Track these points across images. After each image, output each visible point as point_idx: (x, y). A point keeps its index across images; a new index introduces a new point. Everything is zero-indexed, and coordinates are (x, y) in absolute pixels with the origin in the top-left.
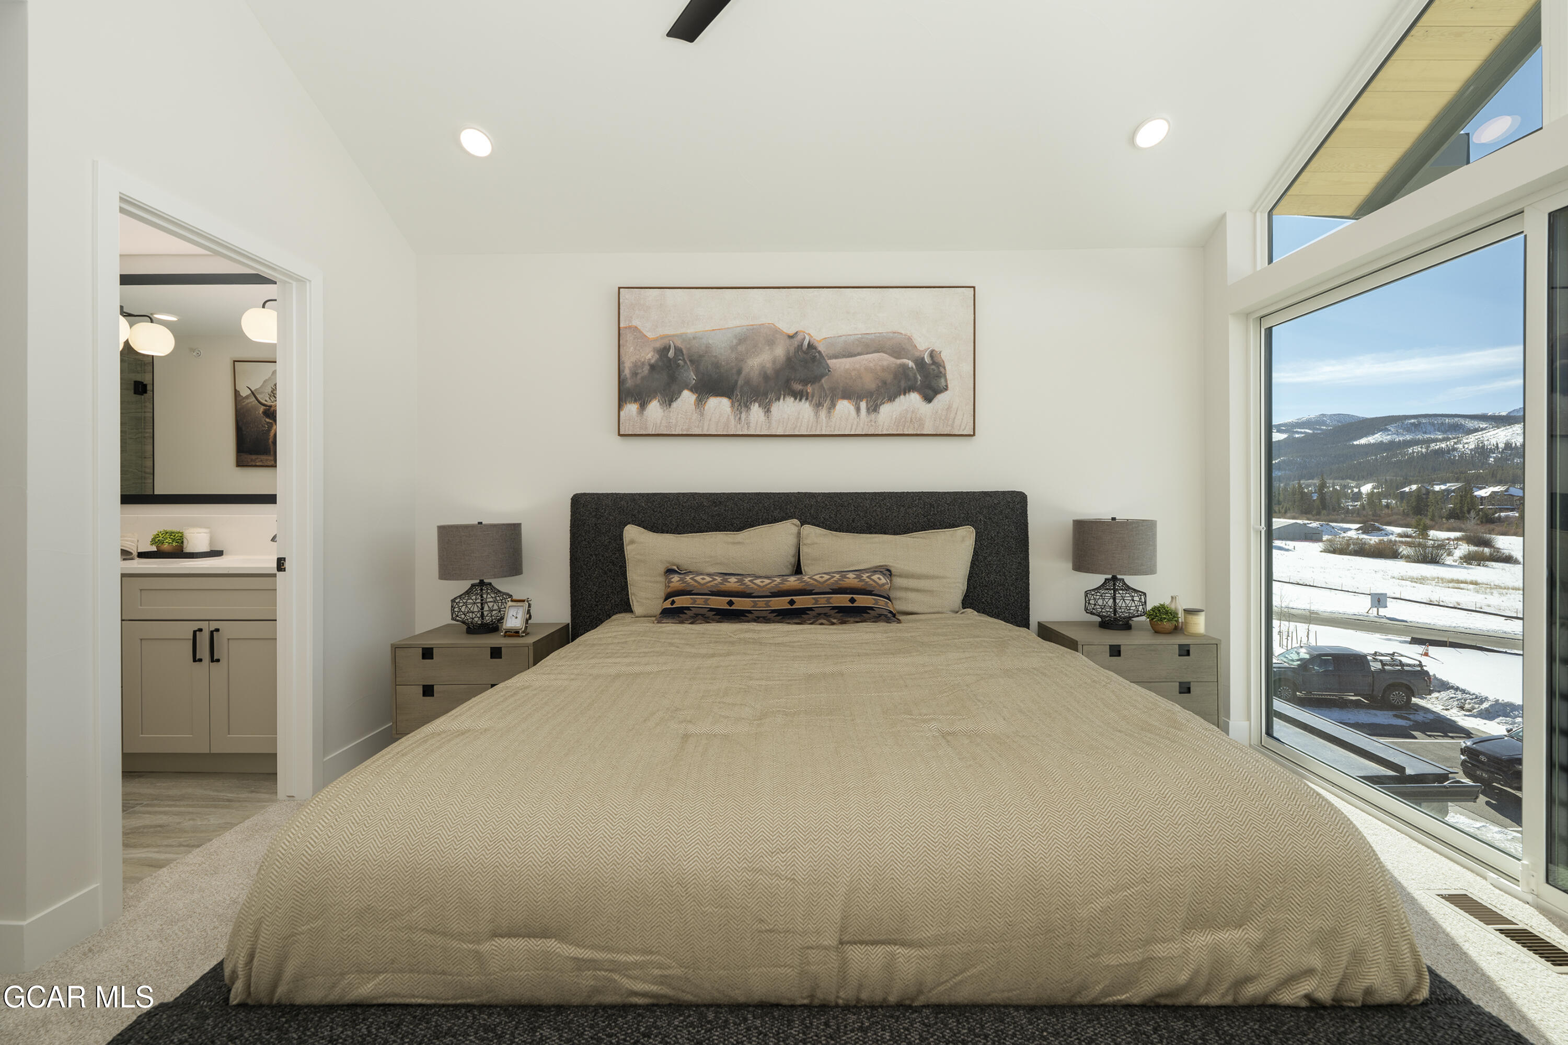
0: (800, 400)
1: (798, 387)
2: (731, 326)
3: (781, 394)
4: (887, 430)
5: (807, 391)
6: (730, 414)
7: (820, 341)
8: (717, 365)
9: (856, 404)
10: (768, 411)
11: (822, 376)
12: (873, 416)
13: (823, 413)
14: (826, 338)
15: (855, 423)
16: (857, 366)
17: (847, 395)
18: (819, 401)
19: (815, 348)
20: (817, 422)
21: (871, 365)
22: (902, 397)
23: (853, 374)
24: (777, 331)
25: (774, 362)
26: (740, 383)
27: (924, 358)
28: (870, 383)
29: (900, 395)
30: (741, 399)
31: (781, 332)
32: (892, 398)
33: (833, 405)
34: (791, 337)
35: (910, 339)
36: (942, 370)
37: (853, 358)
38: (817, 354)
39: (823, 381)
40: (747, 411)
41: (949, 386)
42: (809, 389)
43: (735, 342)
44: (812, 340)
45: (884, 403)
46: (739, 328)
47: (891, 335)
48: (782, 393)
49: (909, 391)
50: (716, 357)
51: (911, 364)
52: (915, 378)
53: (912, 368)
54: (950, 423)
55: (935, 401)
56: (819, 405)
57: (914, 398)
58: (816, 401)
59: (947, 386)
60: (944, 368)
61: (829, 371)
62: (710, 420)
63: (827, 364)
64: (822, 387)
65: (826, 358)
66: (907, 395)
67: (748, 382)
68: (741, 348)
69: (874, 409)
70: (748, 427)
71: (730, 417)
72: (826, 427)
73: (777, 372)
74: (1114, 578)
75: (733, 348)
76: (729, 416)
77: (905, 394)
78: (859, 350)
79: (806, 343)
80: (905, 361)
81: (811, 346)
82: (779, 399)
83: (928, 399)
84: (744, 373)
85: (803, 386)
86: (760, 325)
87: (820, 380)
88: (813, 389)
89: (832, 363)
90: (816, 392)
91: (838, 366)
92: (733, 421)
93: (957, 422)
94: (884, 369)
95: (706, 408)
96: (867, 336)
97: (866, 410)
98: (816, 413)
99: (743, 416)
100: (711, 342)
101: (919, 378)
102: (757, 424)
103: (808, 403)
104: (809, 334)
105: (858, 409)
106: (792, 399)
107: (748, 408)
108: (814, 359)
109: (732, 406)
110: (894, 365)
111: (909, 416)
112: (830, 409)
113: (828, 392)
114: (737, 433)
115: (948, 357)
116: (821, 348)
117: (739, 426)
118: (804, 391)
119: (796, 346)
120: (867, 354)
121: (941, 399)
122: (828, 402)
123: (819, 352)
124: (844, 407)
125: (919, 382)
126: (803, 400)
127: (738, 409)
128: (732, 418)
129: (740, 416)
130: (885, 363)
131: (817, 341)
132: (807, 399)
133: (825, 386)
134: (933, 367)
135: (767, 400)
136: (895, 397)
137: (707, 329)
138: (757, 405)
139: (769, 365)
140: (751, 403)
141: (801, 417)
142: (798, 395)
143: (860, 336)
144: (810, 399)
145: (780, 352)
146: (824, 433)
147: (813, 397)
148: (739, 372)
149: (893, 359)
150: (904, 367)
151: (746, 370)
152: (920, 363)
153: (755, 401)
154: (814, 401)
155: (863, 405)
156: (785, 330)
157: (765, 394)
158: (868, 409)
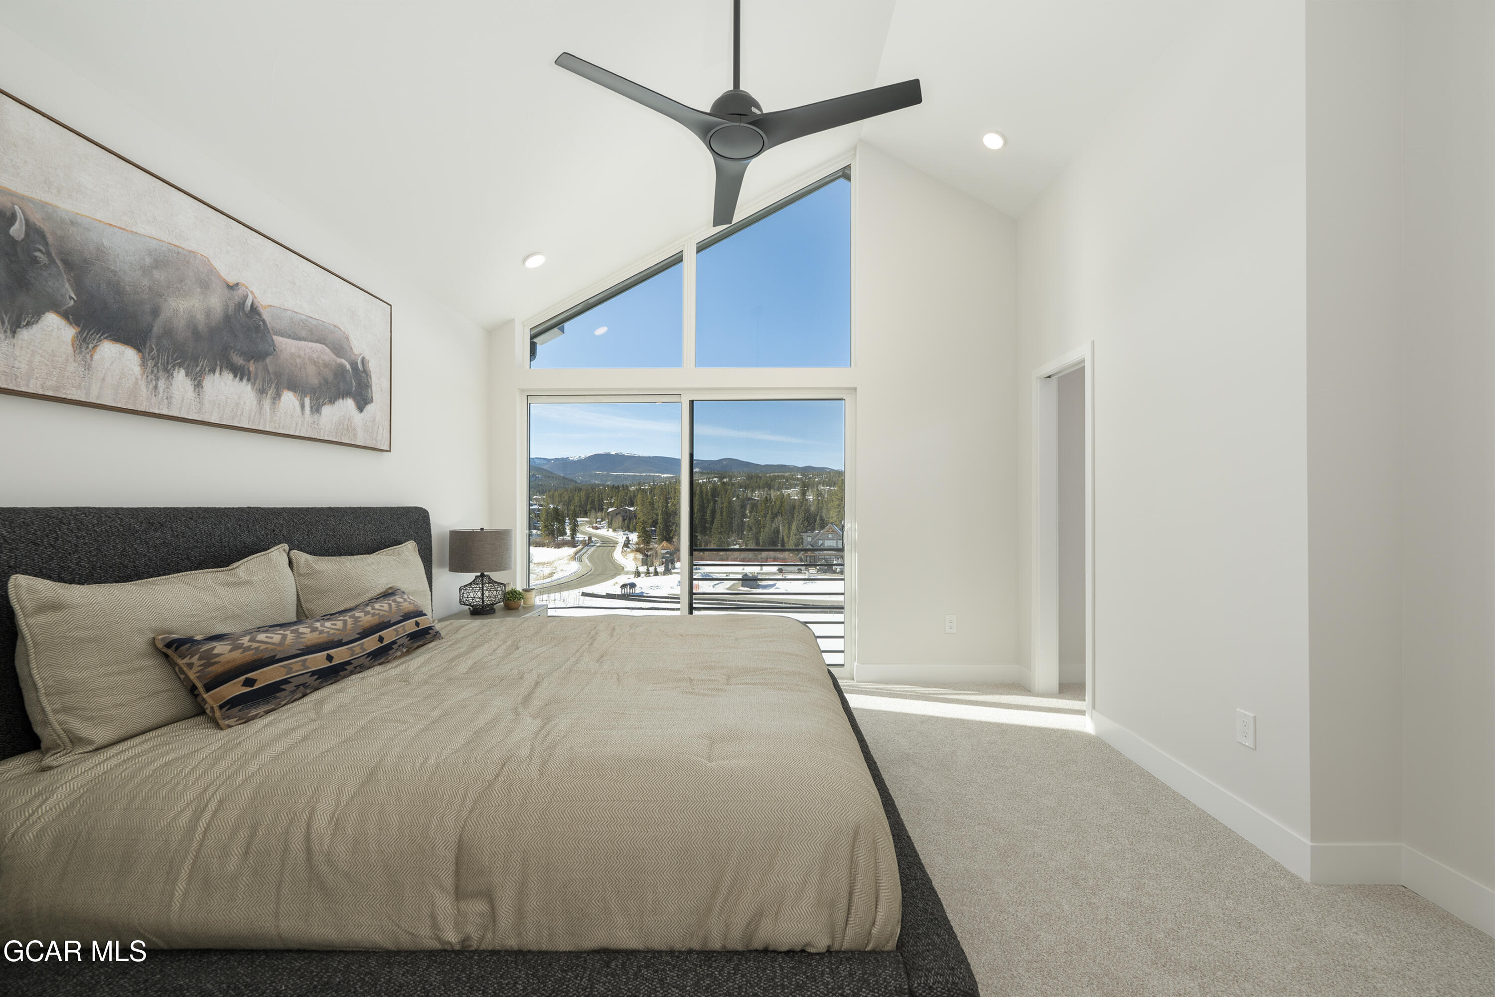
0: (241, 379)
1: (239, 360)
2: (142, 231)
3: (216, 364)
4: (328, 436)
5: (248, 369)
6: (139, 377)
7: (265, 307)
8: (116, 288)
9: (301, 399)
10: (198, 385)
11: (267, 354)
12: (316, 416)
13: (267, 403)
14: (271, 306)
15: (300, 421)
16: (302, 353)
17: (293, 386)
18: (263, 387)
19: (259, 314)
20: (260, 413)
21: (314, 356)
22: (341, 400)
23: (298, 361)
24: (212, 271)
25: (208, 315)
26: (157, 329)
27: (357, 363)
28: (312, 376)
29: (339, 398)
30: (158, 356)
31: (219, 277)
32: (332, 401)
33: (278, 396)
34: (232, 287)
35: (347, 338)
36: (369, 380)
37: (298, 342)
38: (261, 323)
39: (268, 360)
40: (168, 377)
41: (374, 398)
42: (252, 367)
43: (148, 261)
44: (255, 301)
45: (325, 404)
46: (155, 242)
47: (332, 327)
48: (218, 363)
49: (347, 396)
50: (114, 272)
51: (348, 367)
52: (351, 383)
53: (349, 371)
54: (375, 436)
55: (365, 411)
56: (262, 392)
57: (349, 404)
58: (259, 385)
59: (372, 398)
60: (371, 378)
61: (275, 350)
62: (103, 379)
63: (273, 341)
64: (266, 369)
65: (271, 332)
66: (345, 400)
67: (168, 332)
68: (159, 275)
69: (316, 409)
70: (170, 404)
71: (140, 382)
72: (270, 422)
73: (214, 332)
74: (482, 575)
75: (146, 271)
76: (136, 379)
77: (343, 399)
78: (304, 333)
79: (249, 303)
80: (344, 361)
81: (254, 309)
82: (214, 372)
83: (361, 409)
84: (163, 317)
85: (244, 360)
86: (190, 252)
87: (264, 359)
88: (256, 369)
89: (278, 339)
90: (259, 373)
91: (283, 346)
92: (145, 390)
93: (379, 438)
94: (326, 365)
95: (96, 357)
96: (310, 320)
97: (309, 409)
98: (260, 402)
99: (162, 384)
100: (106, 243)
101: (354, 384)
102: (182, 401)
103: (249, 386)
104: (252, 293)
105: (303, 406)
106: (231, 376)
107: (170, 375)
108: (257, 329)
109: (143, 364)
110: (334, 363)
111: (346, 423)
112: (274, 399)
113: (272, 376)
114: (152, 411)
115: (372, 366)
116: (266, 315)
117: (154, 399)
118: (246, 367)
119: (237, 302)
120: (311, 341)
121: (369, 408)
122: (271, 392)
123: (264, 321)
124: (289, 399)
125: (354, 389)
126: (245, 381)
127: (152, 372)
128: (142, 383)
129: (156, 385)
130: (327, 358)
131: (262, 306)
132: (249, 380)
133: (269, 368)
134: (364, 375)
135: (198, 369)
136: (335, 400)
137: (98, 217)
138: (182, 372)
139: (200, 317)
140: (174, 366)
141: (242, 403)
142: (239, 372)
143: (304, 317)
144: (253, 380)
145: (216, 302)
146: (268, 429)
147: (255, 379)
148: (156, 312)
149: (334, 356)
150: (342, 366)
151: (165, 314)
152: (354, 365)
153: (180, 365)
154: (257, 385)
155: (307, 401)
156: (223, 274)
157: (196, 360)
158: (311, 408)
